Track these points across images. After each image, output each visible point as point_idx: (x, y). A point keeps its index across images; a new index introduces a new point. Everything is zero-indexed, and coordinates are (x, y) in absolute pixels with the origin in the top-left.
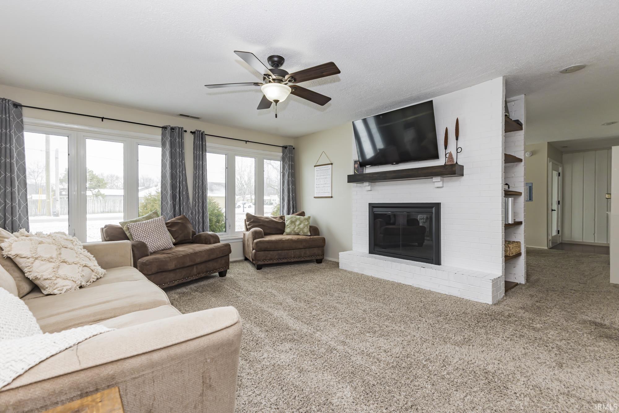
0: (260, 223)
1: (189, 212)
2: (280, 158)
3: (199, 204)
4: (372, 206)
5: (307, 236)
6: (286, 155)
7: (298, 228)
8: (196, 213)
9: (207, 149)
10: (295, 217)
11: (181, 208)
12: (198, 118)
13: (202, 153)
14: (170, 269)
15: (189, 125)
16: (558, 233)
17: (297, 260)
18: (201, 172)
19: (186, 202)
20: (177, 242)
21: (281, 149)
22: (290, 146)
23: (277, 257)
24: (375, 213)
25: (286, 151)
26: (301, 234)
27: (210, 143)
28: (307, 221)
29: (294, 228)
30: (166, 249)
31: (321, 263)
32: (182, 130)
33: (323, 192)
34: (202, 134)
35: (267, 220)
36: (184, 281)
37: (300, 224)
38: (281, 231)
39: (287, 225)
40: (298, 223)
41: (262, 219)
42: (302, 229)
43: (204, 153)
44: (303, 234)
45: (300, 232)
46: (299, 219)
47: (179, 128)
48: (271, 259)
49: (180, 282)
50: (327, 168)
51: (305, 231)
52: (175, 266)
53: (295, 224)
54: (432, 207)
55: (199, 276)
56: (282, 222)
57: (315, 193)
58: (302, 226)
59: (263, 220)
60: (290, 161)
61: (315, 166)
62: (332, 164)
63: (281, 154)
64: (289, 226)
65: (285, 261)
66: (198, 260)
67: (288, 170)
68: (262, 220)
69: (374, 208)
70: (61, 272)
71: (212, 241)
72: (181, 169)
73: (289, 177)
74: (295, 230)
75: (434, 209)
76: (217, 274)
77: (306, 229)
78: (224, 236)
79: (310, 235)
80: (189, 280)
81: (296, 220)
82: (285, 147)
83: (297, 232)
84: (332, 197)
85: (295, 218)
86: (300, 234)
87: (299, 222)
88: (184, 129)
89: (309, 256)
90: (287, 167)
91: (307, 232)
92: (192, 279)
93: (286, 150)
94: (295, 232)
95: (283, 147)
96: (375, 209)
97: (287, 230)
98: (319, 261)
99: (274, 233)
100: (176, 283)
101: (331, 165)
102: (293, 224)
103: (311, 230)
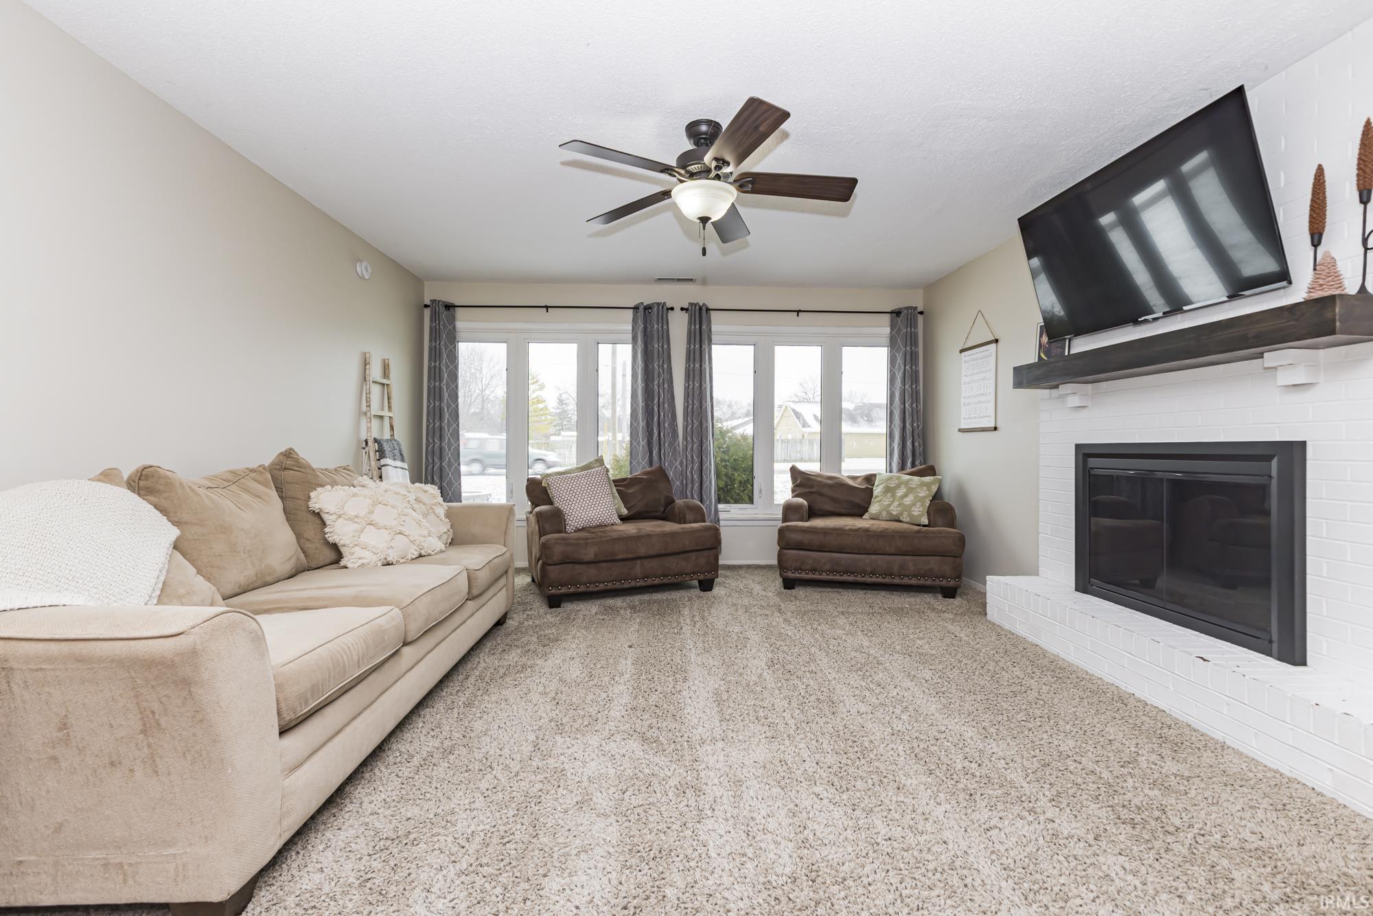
0: (812, 487)
1: (676, 461)
2: (886, 341)
3: (693, 446)
4: (1085, 454)
5: (919, 525)
6: (898, 332)
7: (899, 505)
8: (689, 462)
9: (714, 337)
10: (898, 478)
11: (662, 452)
12: (692, 280)
13: (701, 347)
14: (585, 560)
15: (677, 296)
17: (880, 580)
18: (697, 385)
19: (670, 442)
20: (632, 513)
21: (887, 318)
22: (907, 308)
23: (828, 567)
24: (1093, 472)
25: (897, 322)
26: (904, 520)
27: (718, 324)
28: (925, 488)
29: (889, 505)
30: (605, 526)
31: (954, 597)
32: (663, 307)
33: (977, 416)
34: (700, 309)
35: (829, 482)
36: (618, 585)
37: (906, 495)
38: (860, 510)
39: (877, 497)
40: (900, 493)
41: (819, 479)
42: (908, 509)
43: (705, 346)
44: (908, 520)
45: (901, 514)
46: (907, 483)
47: (658, 304)
48: (814, 570)
49: (610, 586)
50: (986, 353)
51: (915, 513)
52: (596, 555)
53: (893, 496)
54: (1269, 458)
55: (649, 582)
56: (867, 488)
57: (963, 421)
58: (908, 500)
59: (820, 482)
60: (909, 342)
61: (962, 351)
62: (997, 341)
63: (888, 330)
64: (878, 499)
65: (851, 578)
66: (642, 551)
67: (903, 366)
68: (818, 481)
69: (1090, 460)
70: (364, 538)
71: (689, 516)
72: (661, 381)
73: (904, 383)
74: (891, 508)
75: (1274, 463)
76: (696, 583)
77: (916, 509)
78: (749, 511)
79: (926, 522)
80: (626, 586)
81: (898, 486)
82: (897, 313)
83: (895, 513)
84: (995, 429)
85: (897, 482)
86: (901, 519)
87: (905, 490)
88: (669, 306)
89: (915, 576)
90: (899, 360)
91: (921, 516)
92: (633, 584)
93: (899, 320)
94: (889, 513)
95: (891, 313)
96: (1093, 462)
97: (874, 508)
98: (950, 593)
99: (843, 511)
100: (602, 586)
101: (994, 345)
102: (889, 494)
103: (931, 512)
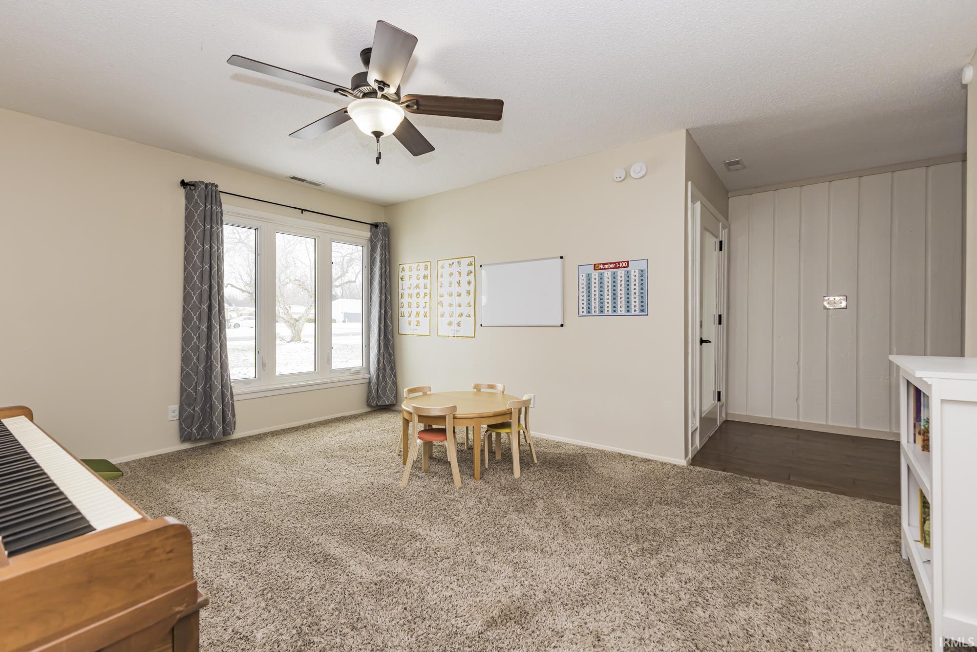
16: (719, 400)
